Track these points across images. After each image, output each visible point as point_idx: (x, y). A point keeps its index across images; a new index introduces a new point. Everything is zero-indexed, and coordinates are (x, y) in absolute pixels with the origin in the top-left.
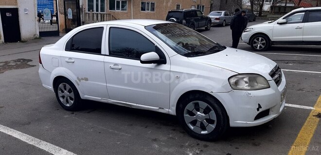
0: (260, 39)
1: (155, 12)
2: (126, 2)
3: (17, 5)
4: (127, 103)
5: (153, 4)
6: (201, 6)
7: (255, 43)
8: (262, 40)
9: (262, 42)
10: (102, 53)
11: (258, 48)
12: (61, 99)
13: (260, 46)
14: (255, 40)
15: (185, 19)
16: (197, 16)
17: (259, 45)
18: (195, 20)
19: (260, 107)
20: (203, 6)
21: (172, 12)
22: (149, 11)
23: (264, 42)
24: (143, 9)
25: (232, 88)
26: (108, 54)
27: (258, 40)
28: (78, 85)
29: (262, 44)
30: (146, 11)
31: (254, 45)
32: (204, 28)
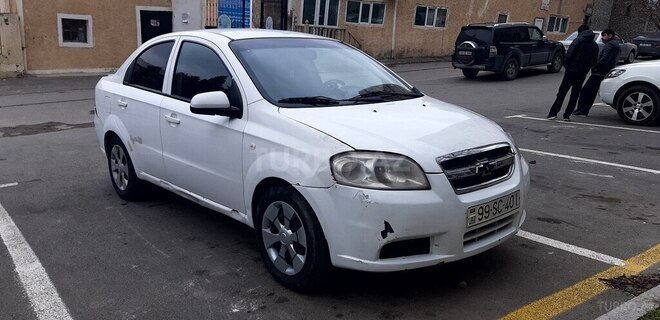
0: (641, 96)
1: (445, 29)
2: (383, 6)
3: (170, 6)
4: (192, 194)
5: (442, 12)
6: (559, 20)
7: (629, 104)
8: (645, 100)
9: (645, 105)
10: (164, 91)
11: (634, 117)
12: (115, 175)
13: (639, 113)
14: (629, 99)
15: (496, 43)
16: (530, 40)
17: (637, 111)
18: (521, 47)
19: (388, 229)
20: (565, 20)
21: (470, 28)
22: (433, 27)
23: (650, 103)
24: (420, 21)
25: (335, 179)
26: (169, 93)
27: (635, 98)
28: (132, 150)
29: (645, 108)
30: (426, 27)
31: (625, 110)
32: (545, 67)
